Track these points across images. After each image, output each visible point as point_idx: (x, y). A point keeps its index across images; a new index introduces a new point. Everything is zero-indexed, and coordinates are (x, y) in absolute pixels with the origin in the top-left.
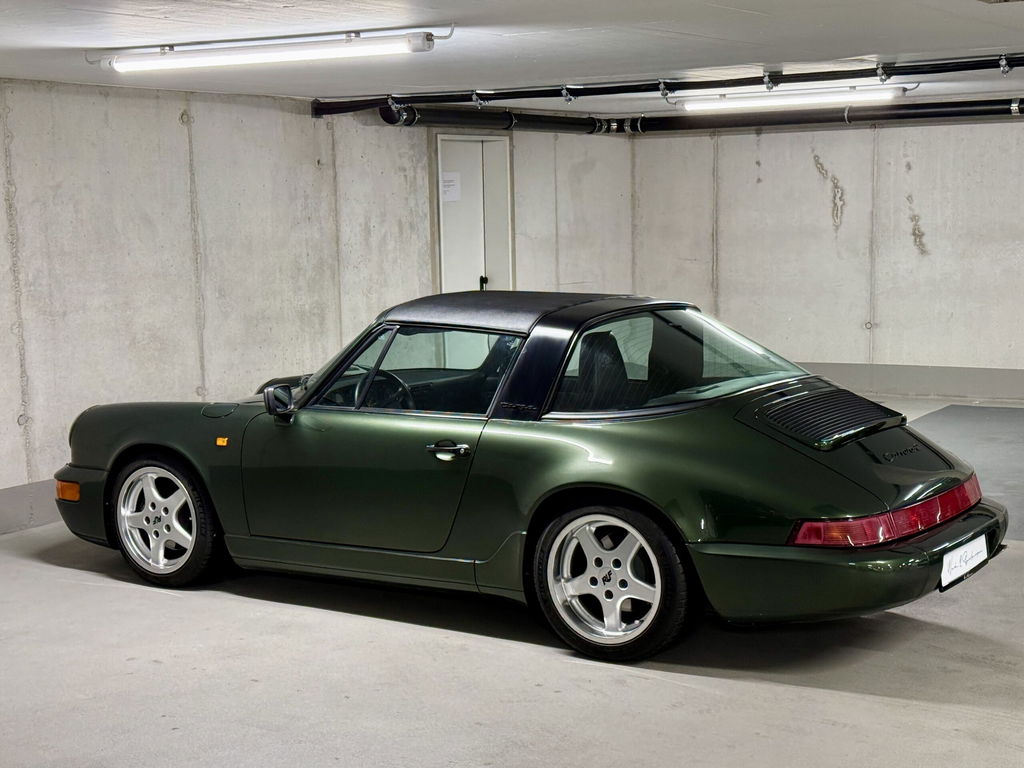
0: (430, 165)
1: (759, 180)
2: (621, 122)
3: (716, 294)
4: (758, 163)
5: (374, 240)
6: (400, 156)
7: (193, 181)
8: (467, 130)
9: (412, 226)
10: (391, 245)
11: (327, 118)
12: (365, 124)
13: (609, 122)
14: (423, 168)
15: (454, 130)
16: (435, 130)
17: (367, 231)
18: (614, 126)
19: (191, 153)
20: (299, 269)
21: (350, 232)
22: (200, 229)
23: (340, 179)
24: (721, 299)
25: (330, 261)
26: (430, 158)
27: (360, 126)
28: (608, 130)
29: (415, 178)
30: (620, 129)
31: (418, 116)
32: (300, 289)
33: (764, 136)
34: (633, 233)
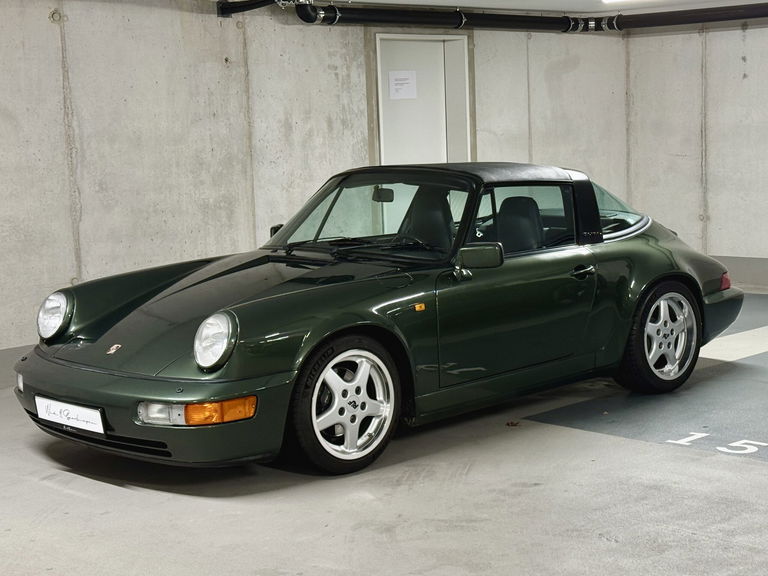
0: (368, 64)
1: (745, 76)
2: (598, 21)
3: (705, 191)
4: (744, 59)
5: (297, 137)
6: (330, 55)
7: (66, 77)
8: (414, 30)
9: (344, 122)
10: (318, 141)
11: (237, 17)
12: (287, 23)
13: (586, 21)
14: (359, 66)
15: (400, 29)
16: (373, 29)
17: (288, 127)
18: (592, 24)
19: (64, 50)
20: (201, 164)
21: (267, 129)
22: (75, 124)
23: (253, 77)
24: (710, 195)
25: (241, 156)
26: (367, 57)
27: (278, 26)
28: (586, 29)
29: (348, 76)
30: (598, 28)
31: (339, 15)
32: (202, 183)
33: (749, 32)
34: (627, 130)
